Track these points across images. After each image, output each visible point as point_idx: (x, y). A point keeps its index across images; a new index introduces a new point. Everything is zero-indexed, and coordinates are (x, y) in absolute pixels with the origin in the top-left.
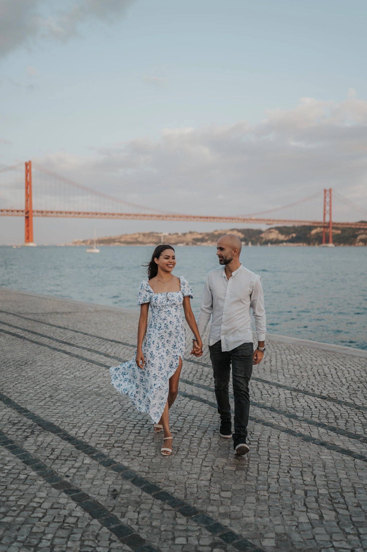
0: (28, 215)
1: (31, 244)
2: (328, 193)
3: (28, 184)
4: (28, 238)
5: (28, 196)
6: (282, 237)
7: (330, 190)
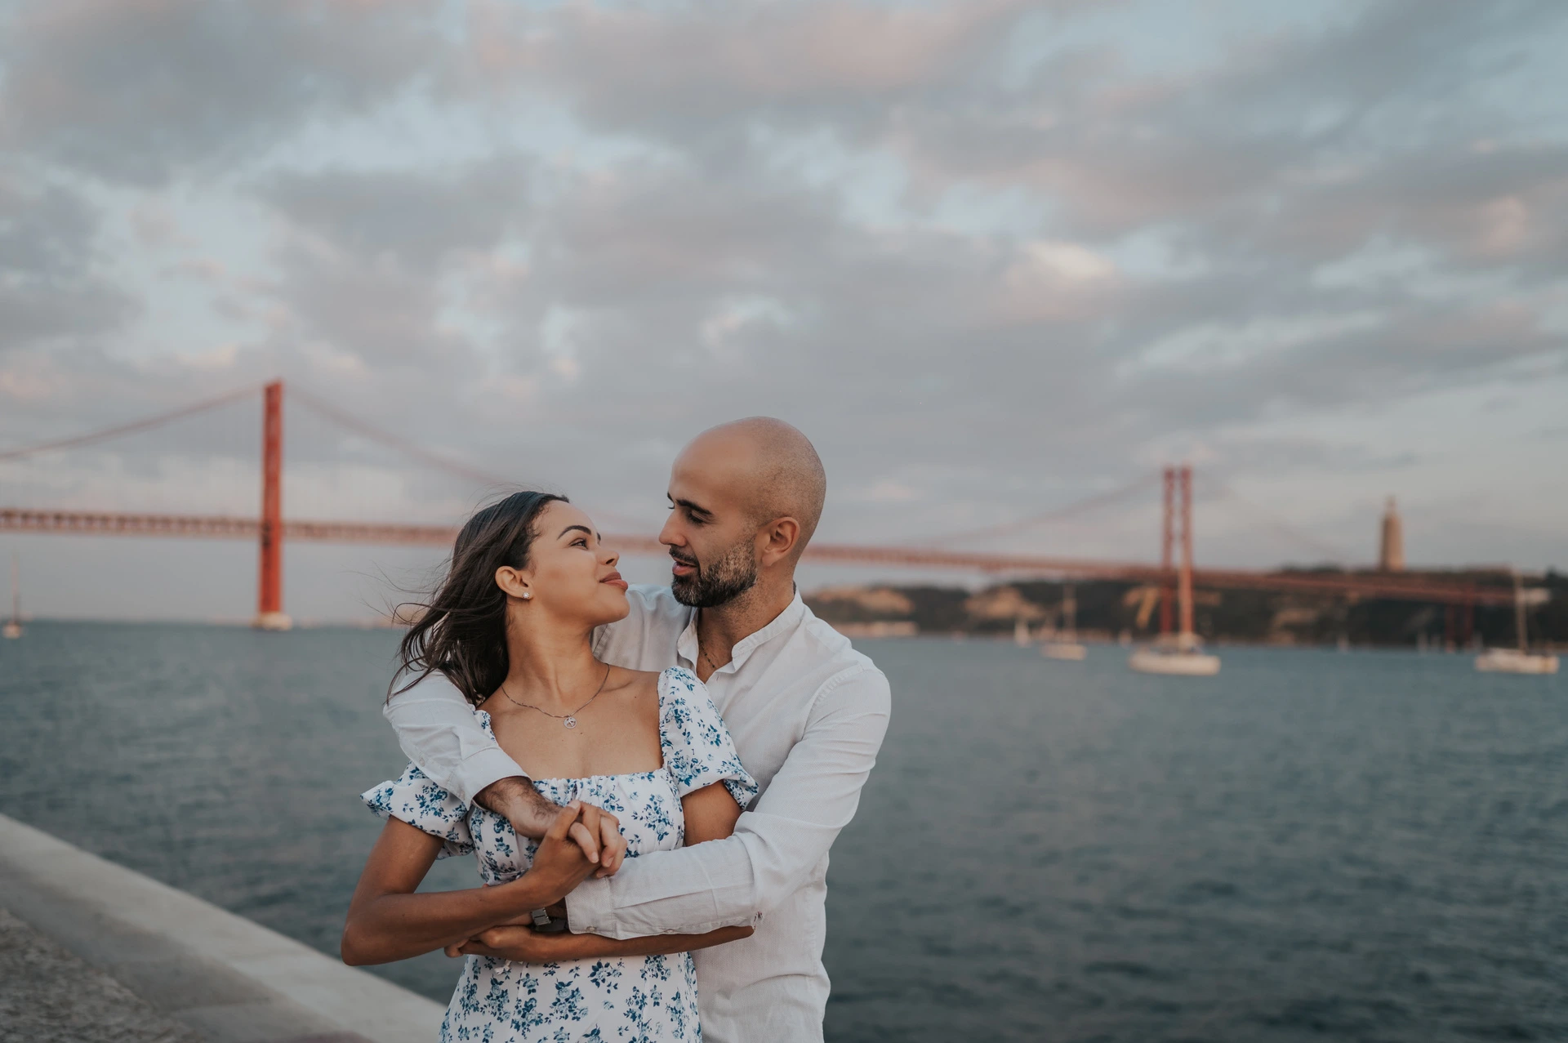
0: (270, 533)
1: (276, 620)
2: (1177, 484)
3: (272, 448)
4: (269, 598)
5: (271, 482)
6: (1030, 611)
7: (1186, 474)
